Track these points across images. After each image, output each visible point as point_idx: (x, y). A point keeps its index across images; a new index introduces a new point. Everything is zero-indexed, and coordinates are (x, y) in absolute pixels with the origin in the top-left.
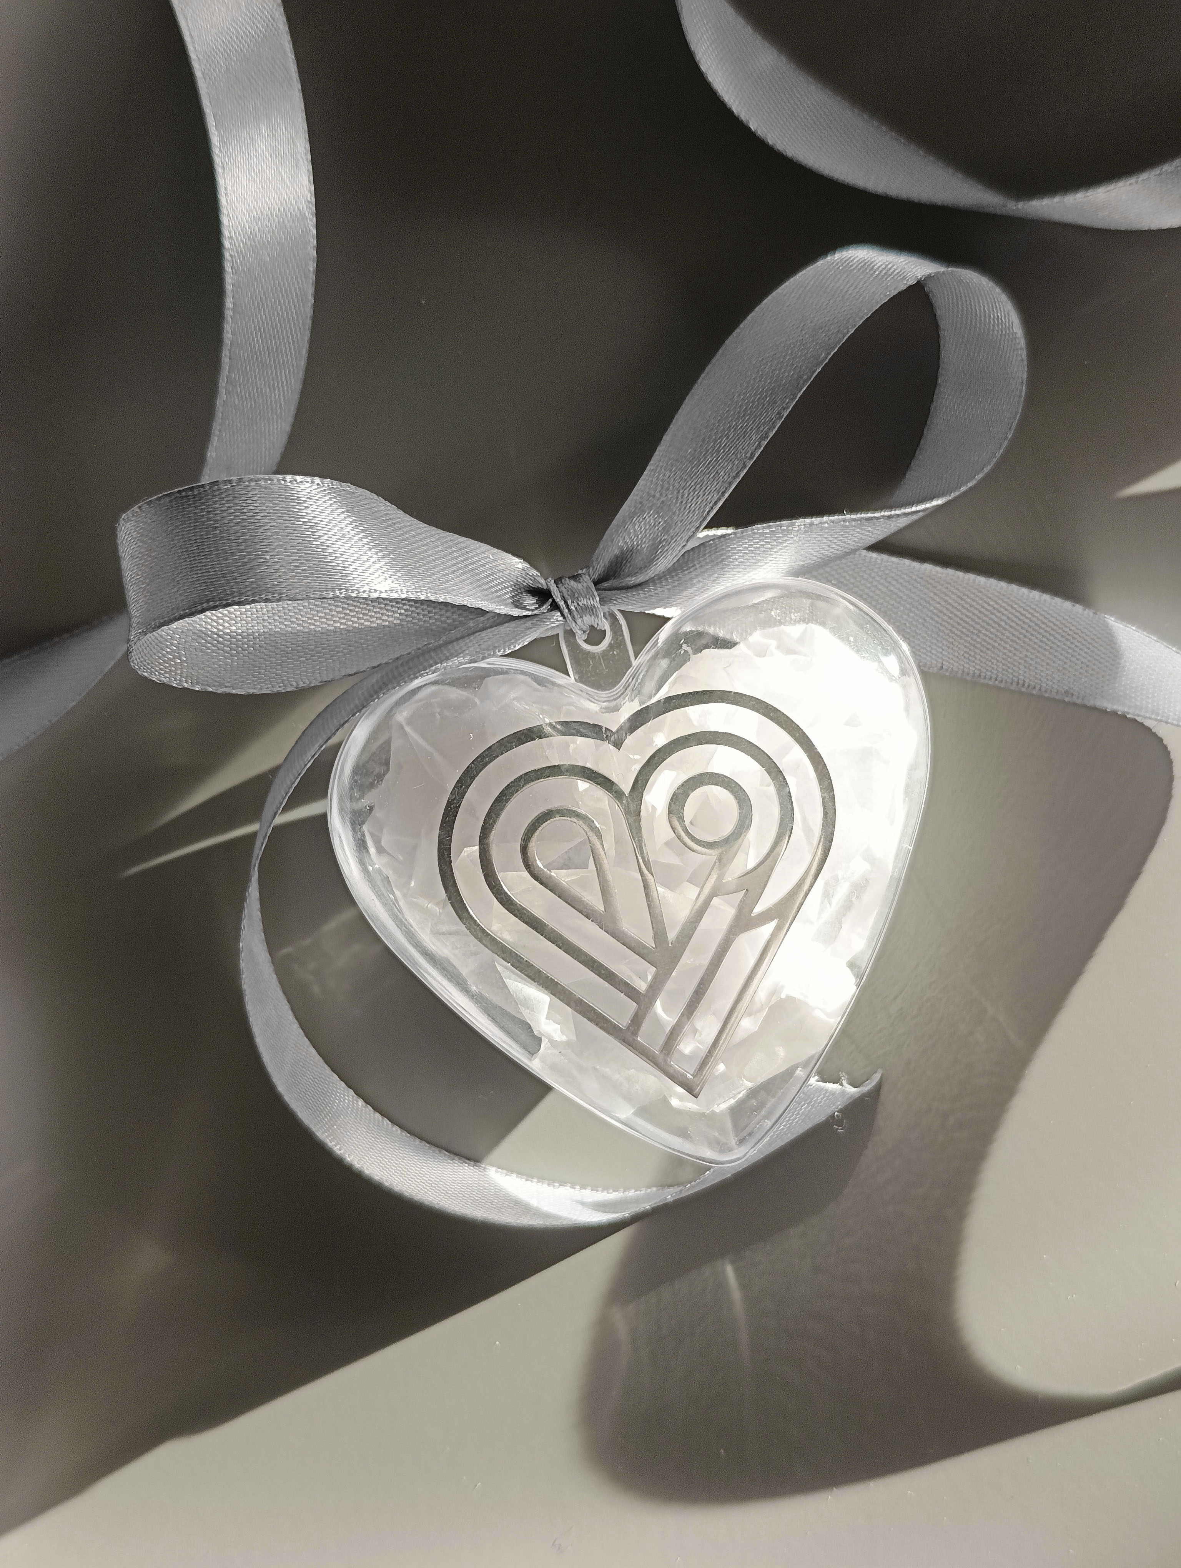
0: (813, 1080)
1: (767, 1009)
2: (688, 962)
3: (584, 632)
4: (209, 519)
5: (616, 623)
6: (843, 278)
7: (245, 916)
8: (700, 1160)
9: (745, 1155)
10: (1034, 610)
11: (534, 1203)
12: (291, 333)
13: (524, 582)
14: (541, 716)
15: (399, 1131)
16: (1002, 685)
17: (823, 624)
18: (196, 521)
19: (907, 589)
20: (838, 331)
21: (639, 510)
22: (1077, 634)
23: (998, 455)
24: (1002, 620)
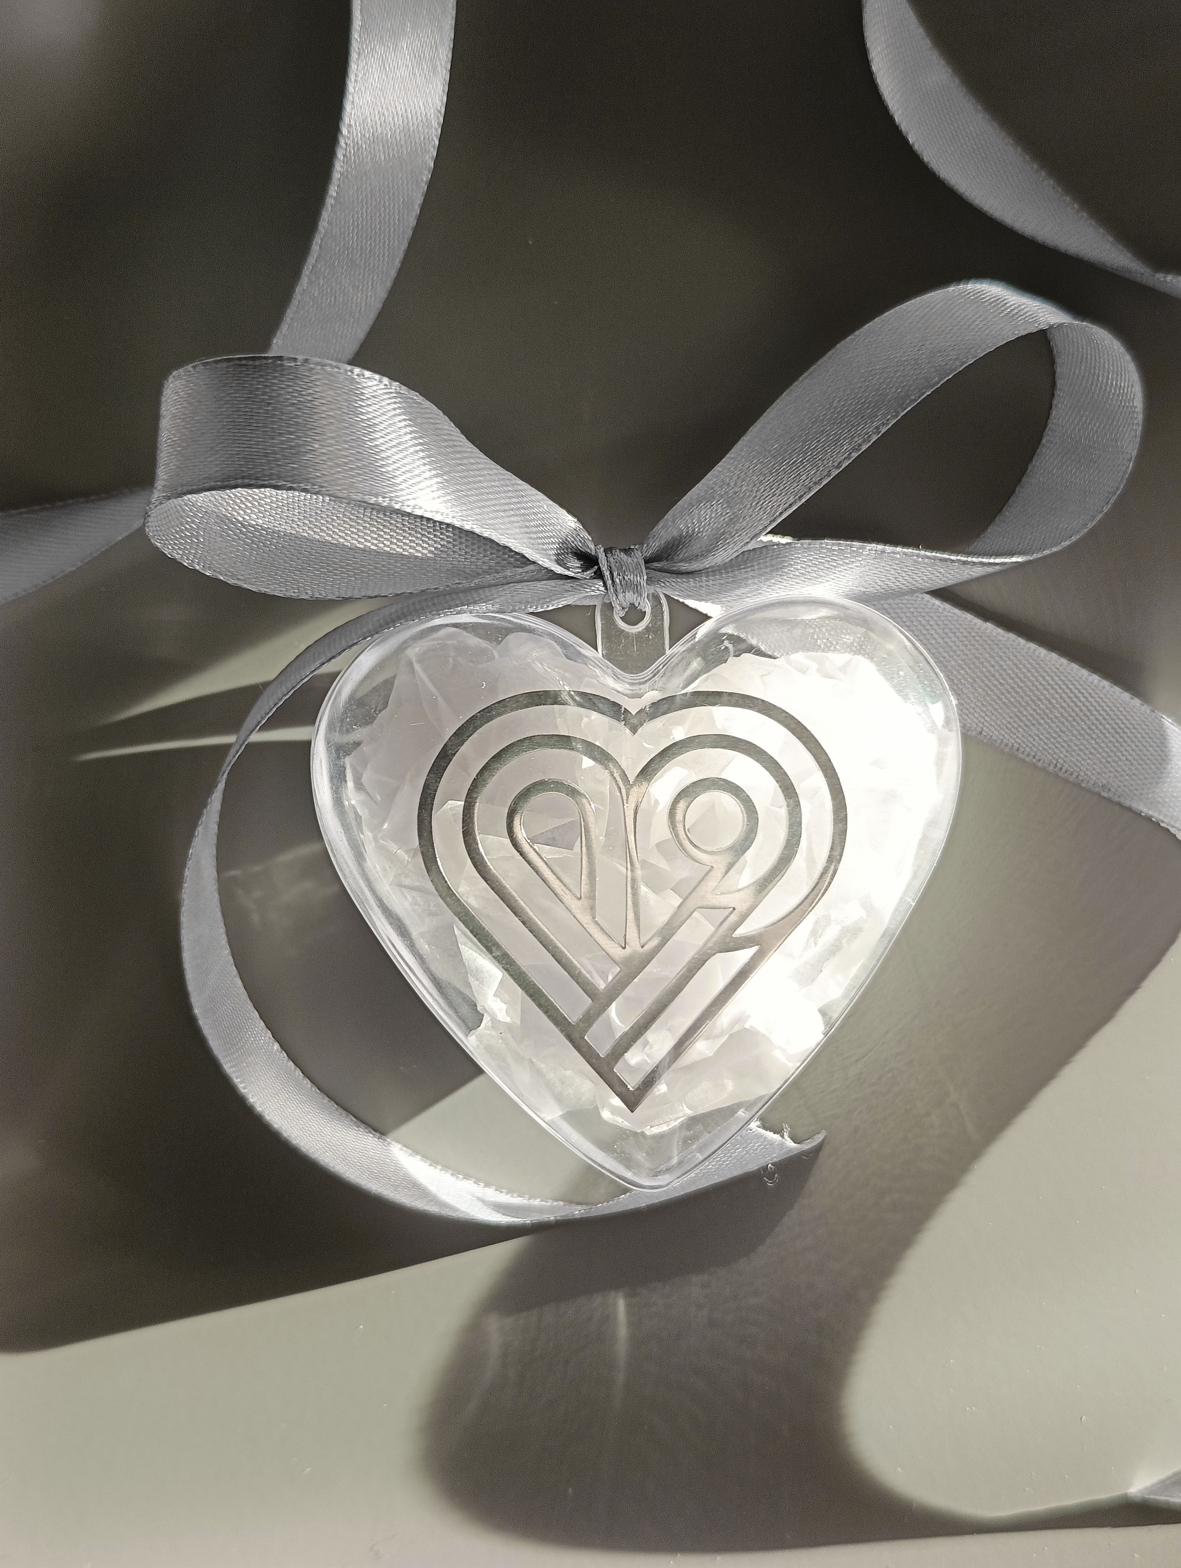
0: (754, 1125)
1: (727, 1036)
2: (654, 971)
3: (623, 608)
4: (264, 394)
5: (659, 606)
6: (972, 308)
7: (202, 823)
8: (620, 1179)
9: (669, 1184)
10: (1090, 694)
11: (433, 1189)
12: (388, 239)
13: (573, 542)
14: (561, 682)
15: (309, 1084)
16: (1040, 764)
17: (871, 658)
18: (251, 392)
19: (963, 645)
20: (957, 359)
21: (708, 499)
22: (1129, 729)
23: (1090, 526)
24: (1053, 698)
